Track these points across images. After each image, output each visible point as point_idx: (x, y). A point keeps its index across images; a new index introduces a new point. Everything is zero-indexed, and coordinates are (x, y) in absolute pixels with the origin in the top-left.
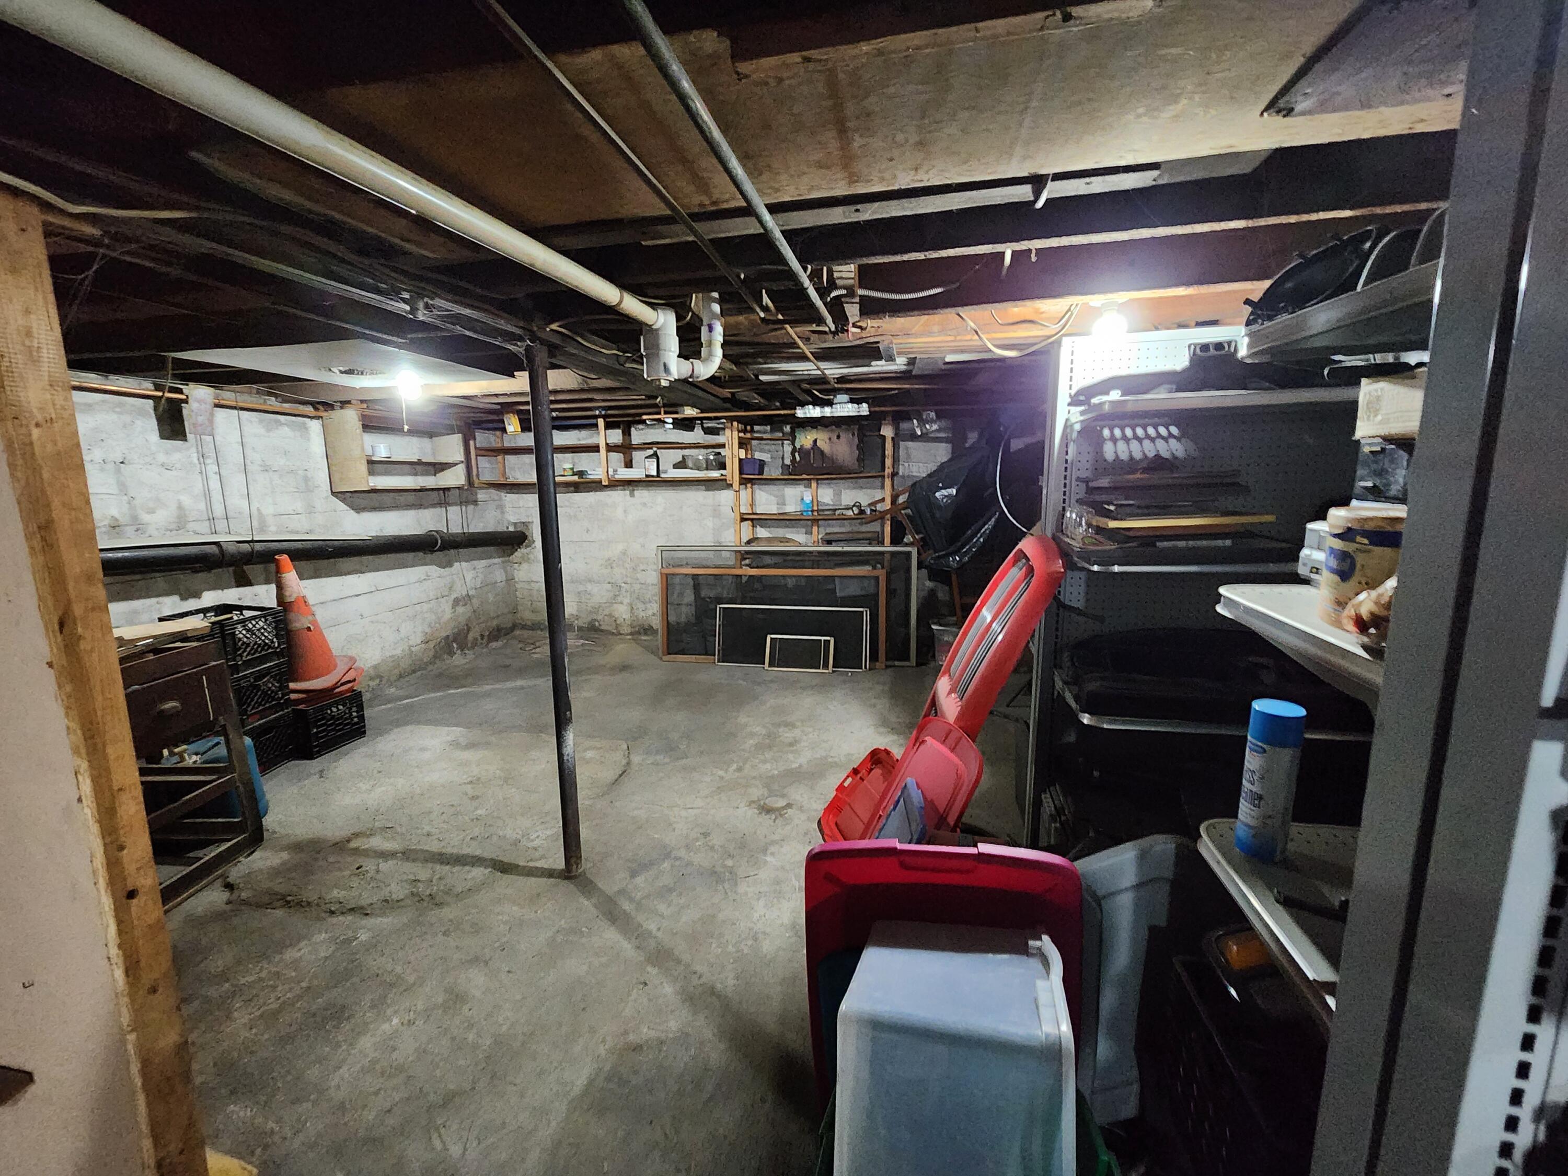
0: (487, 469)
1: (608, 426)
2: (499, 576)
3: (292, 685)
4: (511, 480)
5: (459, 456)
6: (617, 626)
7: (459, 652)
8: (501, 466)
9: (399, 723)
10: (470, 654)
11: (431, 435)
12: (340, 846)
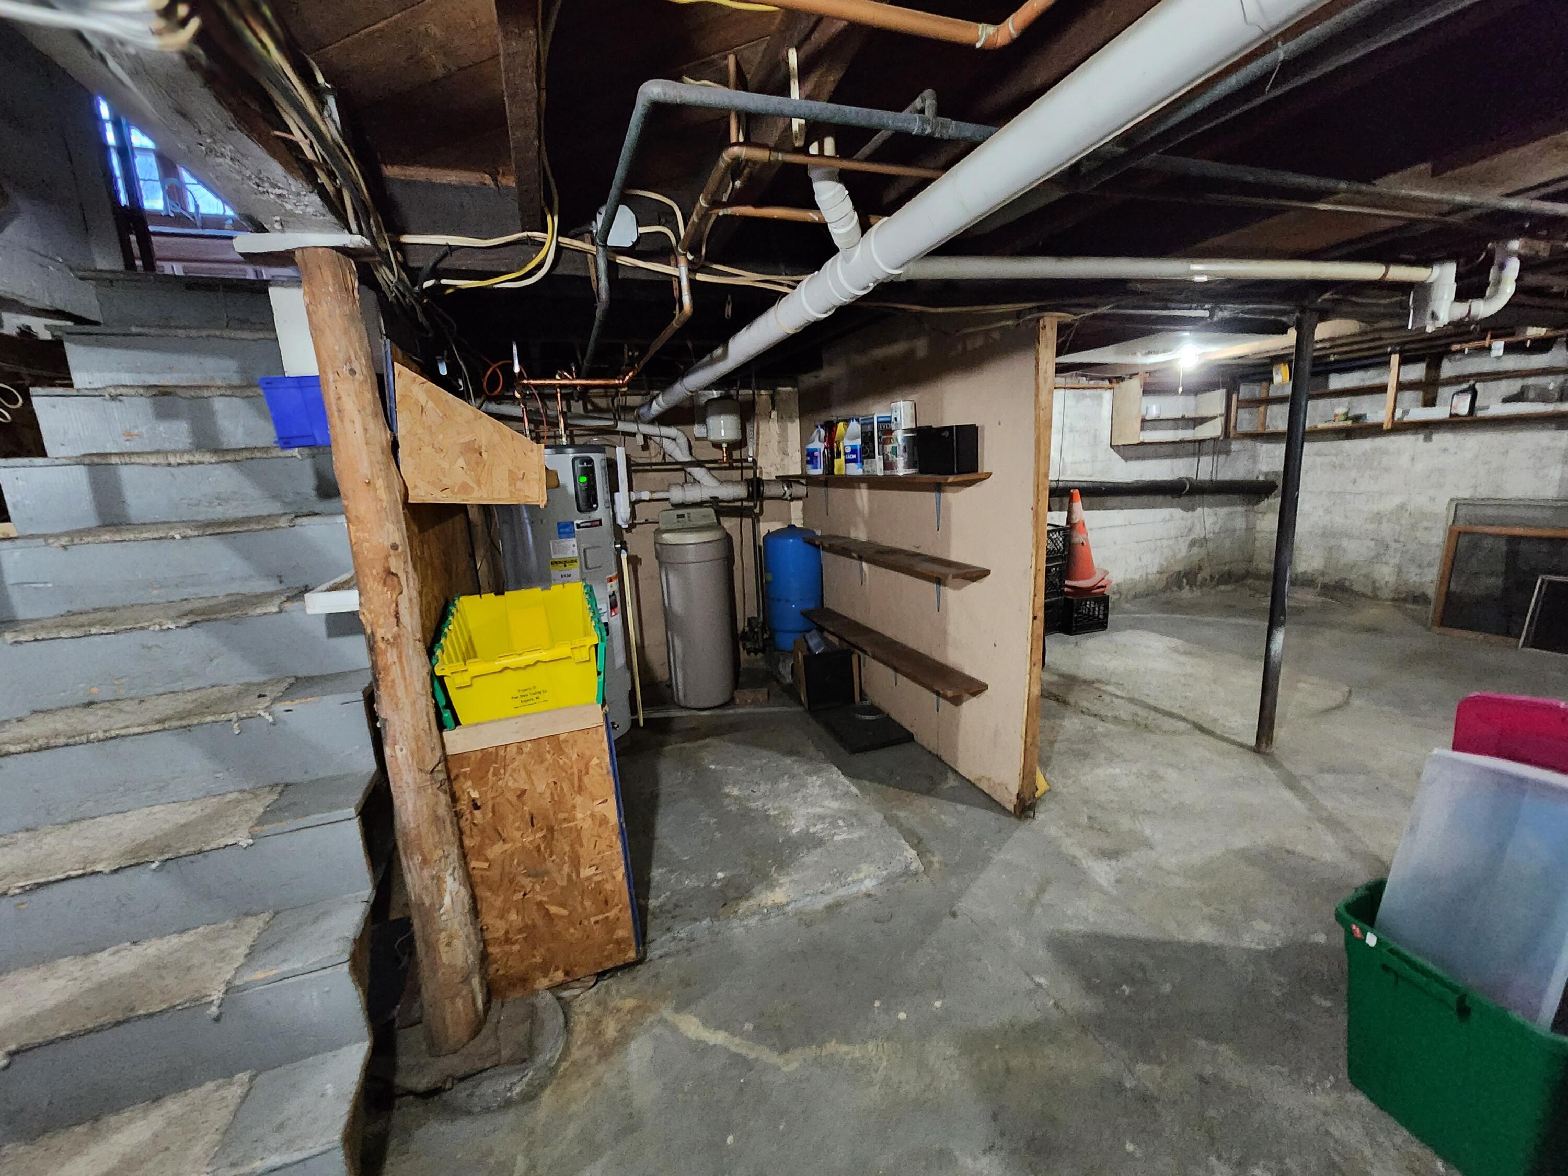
0: (1245, 420)
1: (1403, 362)
2: (1240, 523)
3: (1067, 582)
4: (1271, 429)
5: (1220, 409)
6: (1375, 589)
7: (1188, 587)
8: (1262, 416)
9: (1131, 627)
10: (1197, 592)
11: (1196, 393)
12: (1088, 683)
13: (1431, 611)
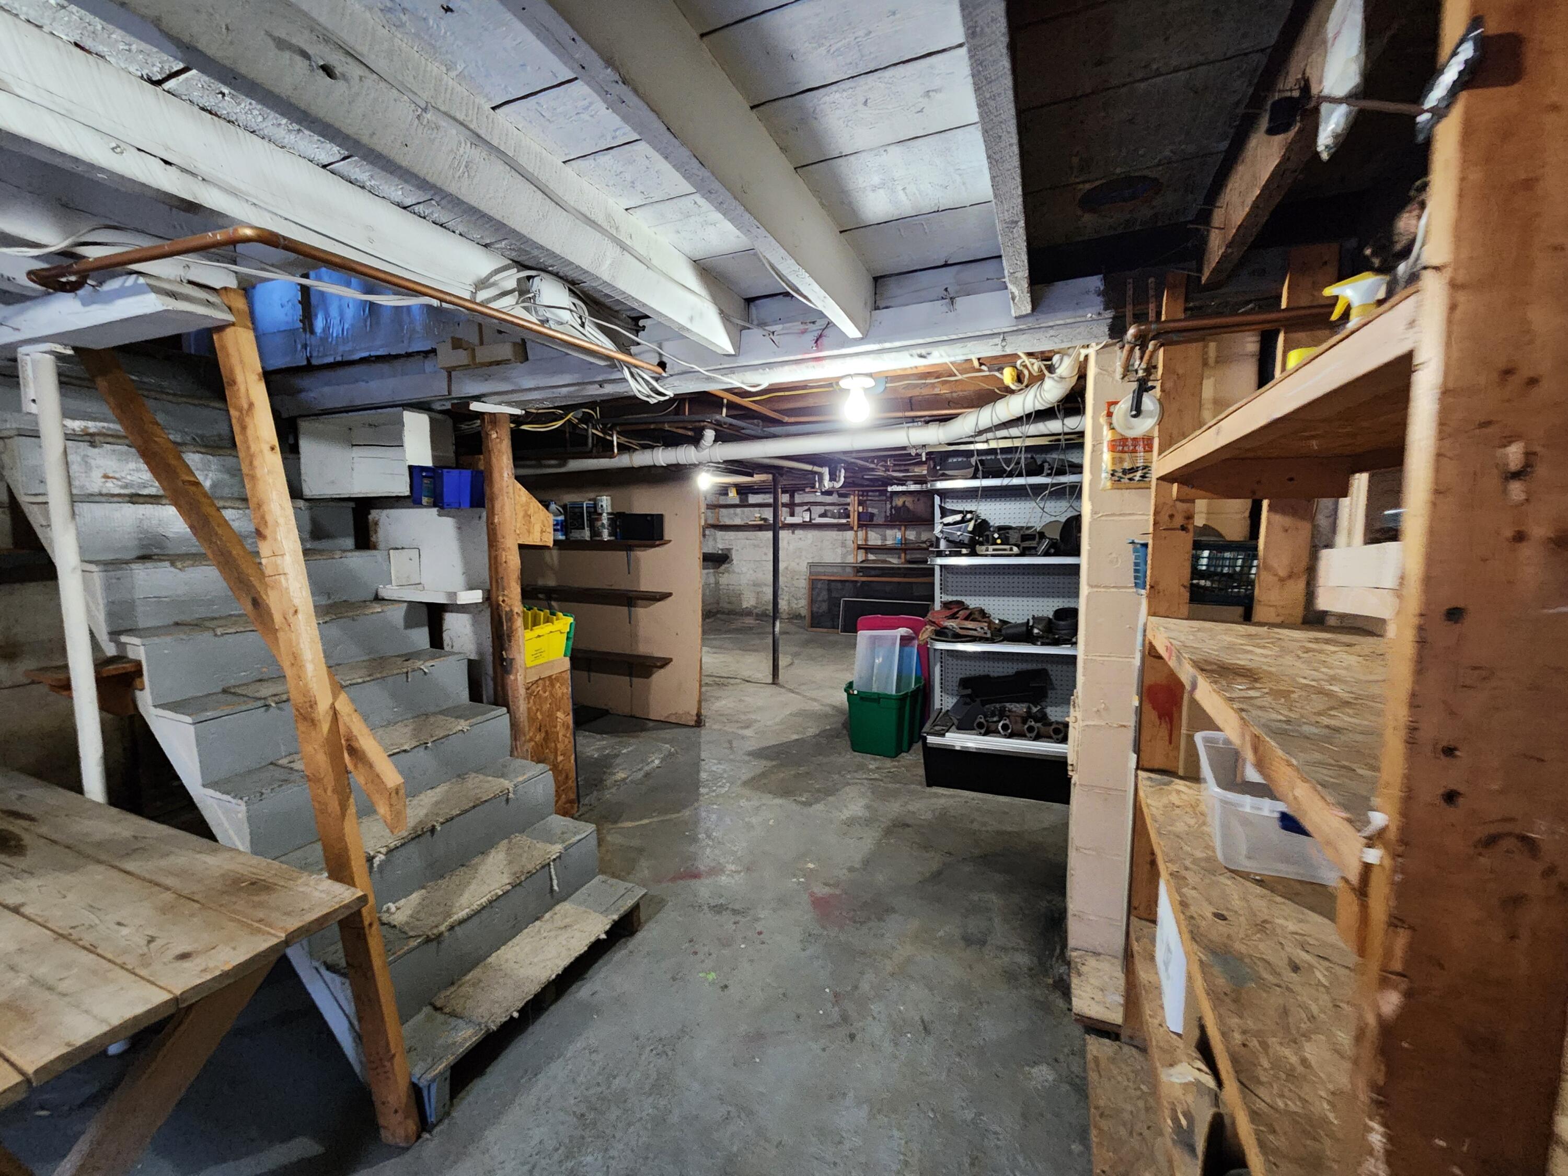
0: (710, 517)
2: (712, 580)
4: (722, 523)
8: (717, 515)
13: (807, 621)
